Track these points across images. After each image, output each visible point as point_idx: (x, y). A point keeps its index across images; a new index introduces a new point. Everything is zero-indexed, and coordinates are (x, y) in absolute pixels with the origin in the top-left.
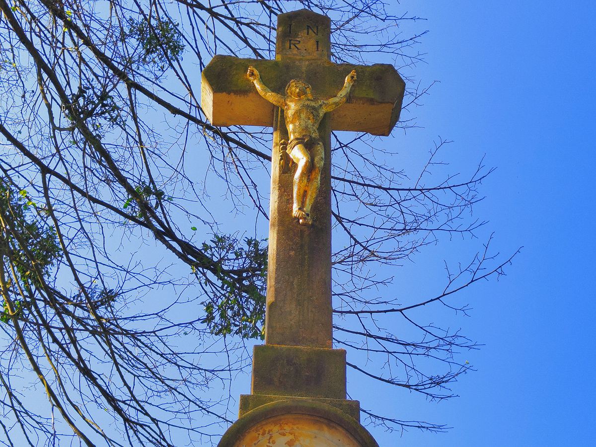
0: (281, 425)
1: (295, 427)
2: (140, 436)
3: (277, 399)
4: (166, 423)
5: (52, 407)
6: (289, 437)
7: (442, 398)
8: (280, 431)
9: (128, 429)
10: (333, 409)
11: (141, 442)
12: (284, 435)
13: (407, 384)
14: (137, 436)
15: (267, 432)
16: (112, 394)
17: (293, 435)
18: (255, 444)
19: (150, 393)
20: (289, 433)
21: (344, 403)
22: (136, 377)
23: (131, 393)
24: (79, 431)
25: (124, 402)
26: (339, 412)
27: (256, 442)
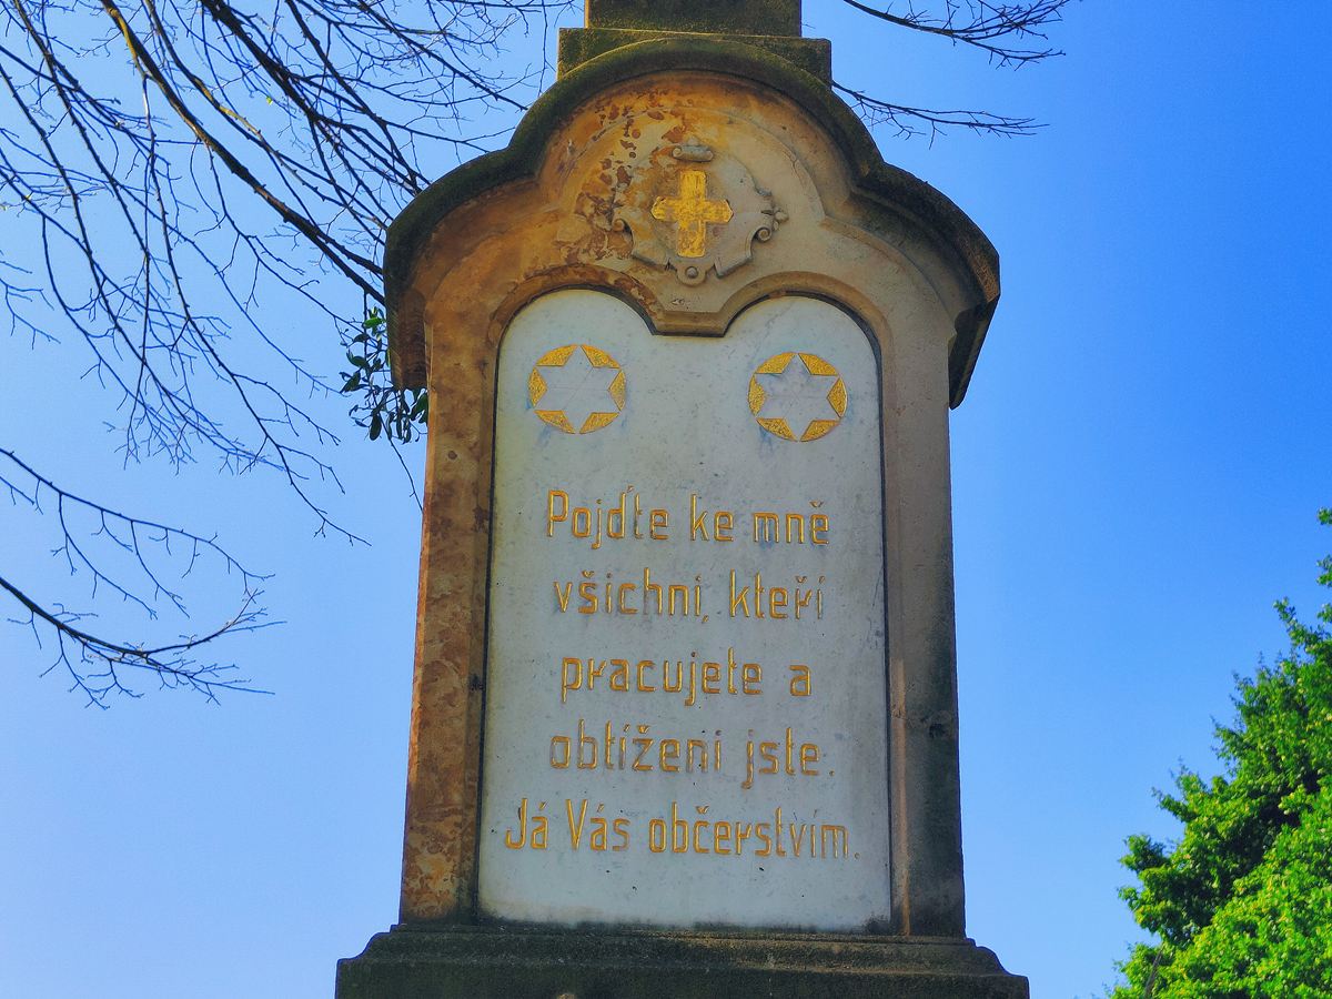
0: (652, 97)
1: (684, 101)
2: (347, 155)
3: (645, 37)
4: (404, 127)
5: (142, 80)
6: (671, 123)
7: (1025, 59)
8: (651, 110)
9: (320, 140)
10: (772, 58)
11: (351, 170)
12: (659, 117)
13: (948, 27)
14: (342, 157)
15: (621, 112)
16: (281, 62)
17: (680, 117)
18: (595, 139)
19: (365, 61)
20: (671, 113)
21: (796, 44)
22: (332, 25)
23: (324, 57)
24: (207, 135)
25: (307, 80)
26: (785, 63)
27: (597, 133)
